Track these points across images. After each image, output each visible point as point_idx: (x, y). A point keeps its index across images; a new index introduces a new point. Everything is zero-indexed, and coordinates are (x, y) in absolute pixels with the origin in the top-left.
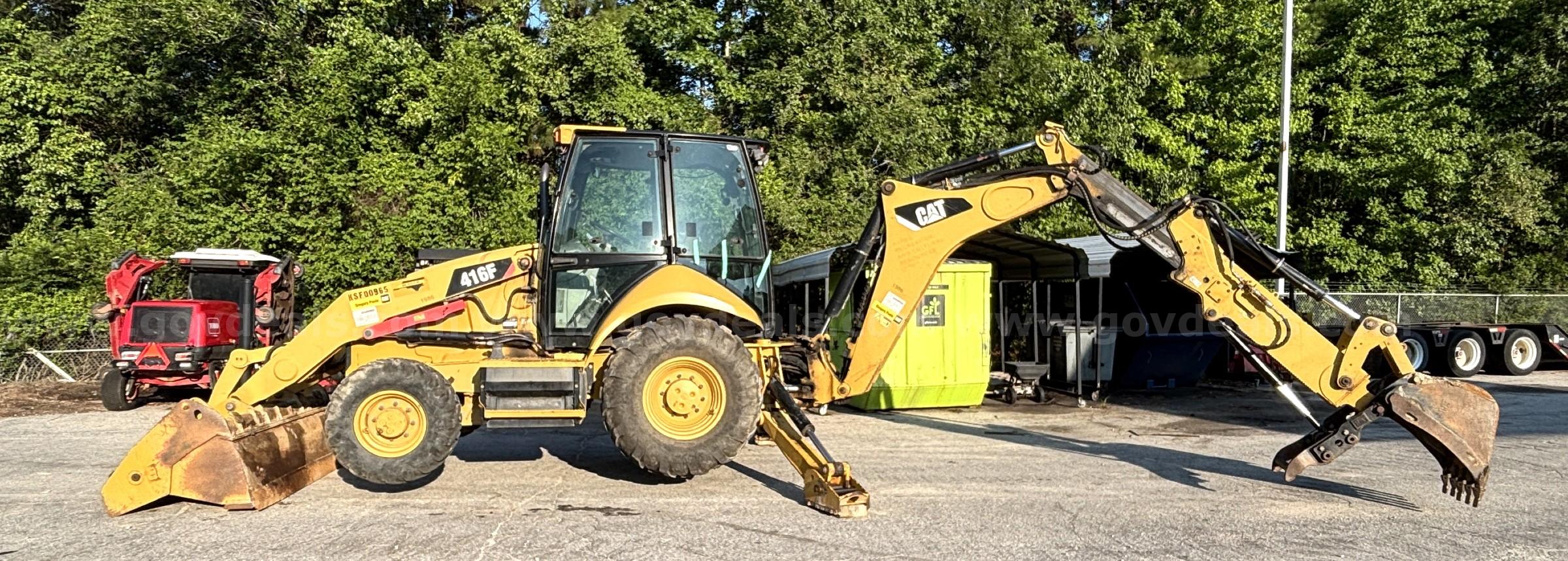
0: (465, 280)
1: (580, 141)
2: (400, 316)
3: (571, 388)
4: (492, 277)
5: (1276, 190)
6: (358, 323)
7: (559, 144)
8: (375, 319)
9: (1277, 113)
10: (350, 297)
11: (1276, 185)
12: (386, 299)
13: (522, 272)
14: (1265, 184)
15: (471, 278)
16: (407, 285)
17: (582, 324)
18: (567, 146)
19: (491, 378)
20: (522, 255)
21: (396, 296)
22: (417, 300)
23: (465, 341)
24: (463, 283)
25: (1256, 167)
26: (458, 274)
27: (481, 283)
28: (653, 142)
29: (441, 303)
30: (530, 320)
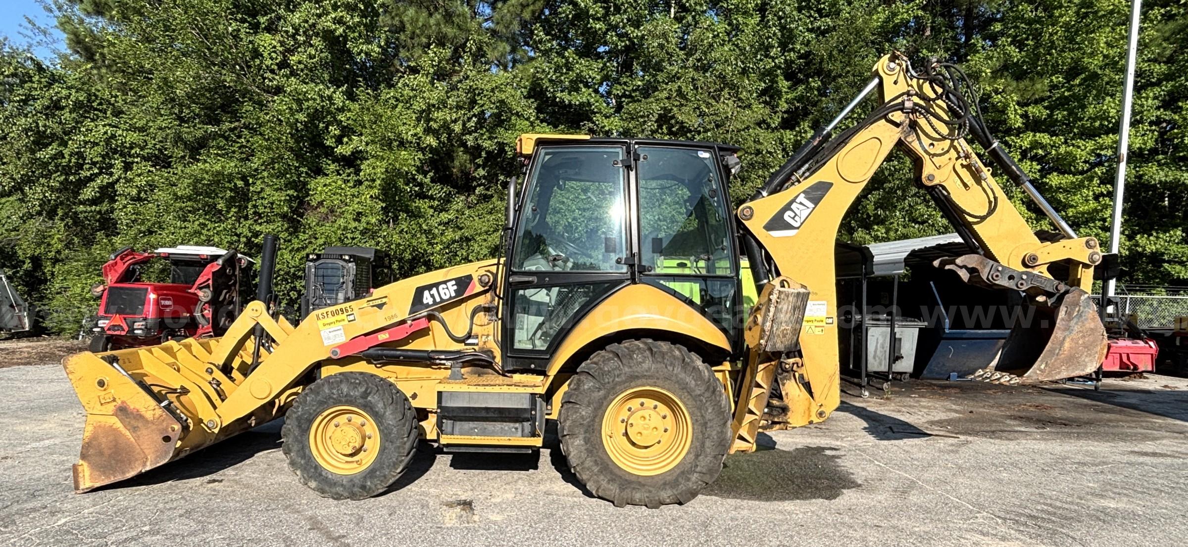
0: (427, 298)
1: (543, 152)
2: (366, 335)
3: (528, 416)
4: (453, 294)
5: (1111, 200)
6: (326, 343)
7: (521, 155)
8: (341, 338)
9: (1116, 128)
10: (318, 316)
11: (1111, 195)
12: (351, 318)
13: (482, 289)
14: (1102, 194)
15: (432, 296)
16: (371, 303)
17: (541, 345)
18: (528, 157)
19: (448, 403)
20: (482, 272)
21: (362, 315)
22: (380, 319)
23: (426, 360)
24: (425, 301)
25: (1091, 179)
26: (420, 292)
27: (442, 300)
28: (619, 150)
29: (403, 322)
30: (491, 338)
